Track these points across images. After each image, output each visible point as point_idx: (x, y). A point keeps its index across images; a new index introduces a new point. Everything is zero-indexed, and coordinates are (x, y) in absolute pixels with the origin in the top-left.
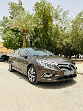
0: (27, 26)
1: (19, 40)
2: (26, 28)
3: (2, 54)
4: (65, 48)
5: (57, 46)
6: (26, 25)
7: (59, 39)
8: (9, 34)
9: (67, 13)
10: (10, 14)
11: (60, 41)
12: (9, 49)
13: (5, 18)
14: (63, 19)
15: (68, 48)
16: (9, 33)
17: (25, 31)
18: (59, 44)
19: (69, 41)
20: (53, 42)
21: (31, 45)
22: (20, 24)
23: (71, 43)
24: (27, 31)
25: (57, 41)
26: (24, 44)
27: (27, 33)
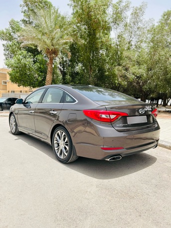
0: (54, 42)
1: (40, 68)
2: (52, 45)
3: (13, 94)
4: (134, 86)
5: (116, 81)
6: (53, 39)
7: (120, 67)
8: (20, 56)
9: (141, 12)
10: (23, 14)
11: (123, 72)
12: (22, 87)
13: (12, 23)
14: (132, 25)
15: (140, 85)
16: (20, 54)
17: (50, 50)
18: (121, 76)
19: (142, 71)
20: (107, 73)
21: (64, 78)
22: (40, 36)
23: (145, 75)
24: (55, 52)
25: (117, 70)
26: (49, 77)
27: (54, 55)
